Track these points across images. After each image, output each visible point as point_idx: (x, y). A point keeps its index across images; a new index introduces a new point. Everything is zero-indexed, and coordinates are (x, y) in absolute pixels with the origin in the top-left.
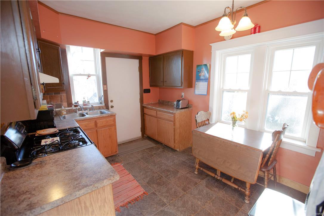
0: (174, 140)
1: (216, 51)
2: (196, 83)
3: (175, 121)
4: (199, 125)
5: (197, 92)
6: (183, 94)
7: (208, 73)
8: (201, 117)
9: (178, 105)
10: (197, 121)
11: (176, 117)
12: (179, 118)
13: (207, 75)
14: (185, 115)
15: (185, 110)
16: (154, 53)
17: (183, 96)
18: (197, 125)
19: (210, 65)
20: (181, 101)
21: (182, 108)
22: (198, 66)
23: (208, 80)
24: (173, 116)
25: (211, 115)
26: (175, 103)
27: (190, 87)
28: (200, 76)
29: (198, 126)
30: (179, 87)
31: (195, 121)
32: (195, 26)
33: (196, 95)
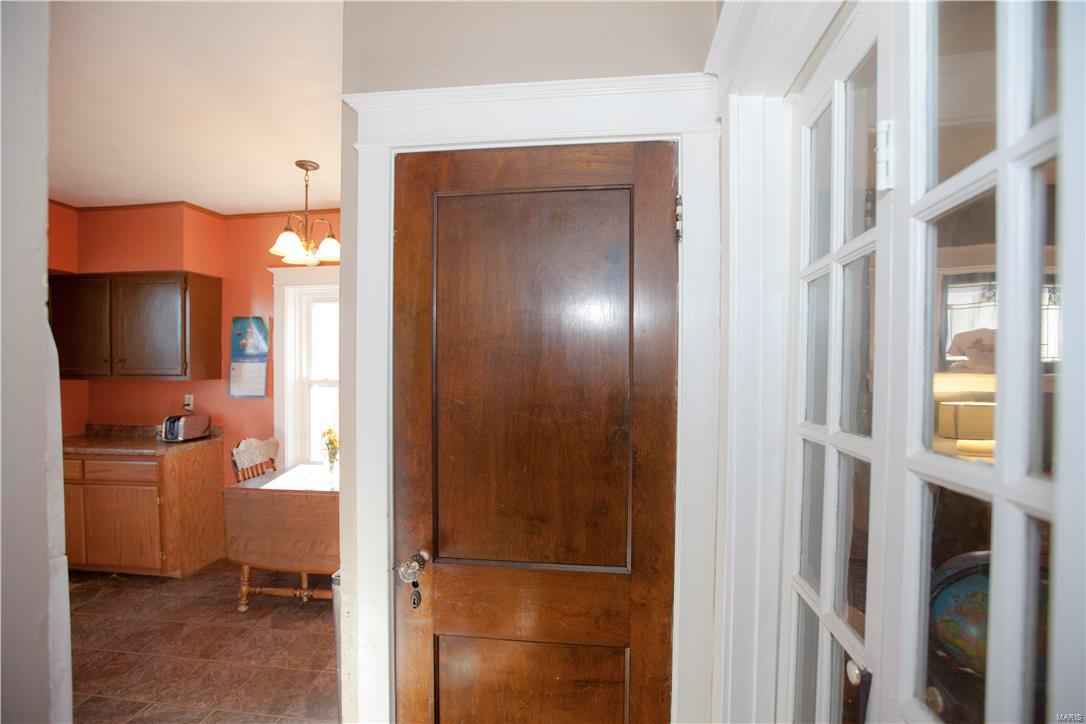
0: (161, 542)
1: (286, 287)
2: (233, 365)
3: (161, 479)
4: (244, 476)
5: (237, 390)
6: (189, 399)
7: (265, 339)
8: (247, 453)
9: (172, 431)
10: (239, 465)
11: (168, 466)
12: (177, 468)
13: (264, 347)
14: (198, 458)
15: (199, 443)
16: (73, 268)
17: (188, 405)
18: (237, 476)
19: (271, 321)
20: (183, 419)
21: (185, 441)
22: (236, 320)
23: (267, 358)
24: (156, 466)
25: (280, 447)
26: (163, 428)
27: (215, 378)
28: (244, 346)
29: (241, 477)
30: (174, 379)
31: (231, 465)
32: (225, 214)
33: (234, 397)
